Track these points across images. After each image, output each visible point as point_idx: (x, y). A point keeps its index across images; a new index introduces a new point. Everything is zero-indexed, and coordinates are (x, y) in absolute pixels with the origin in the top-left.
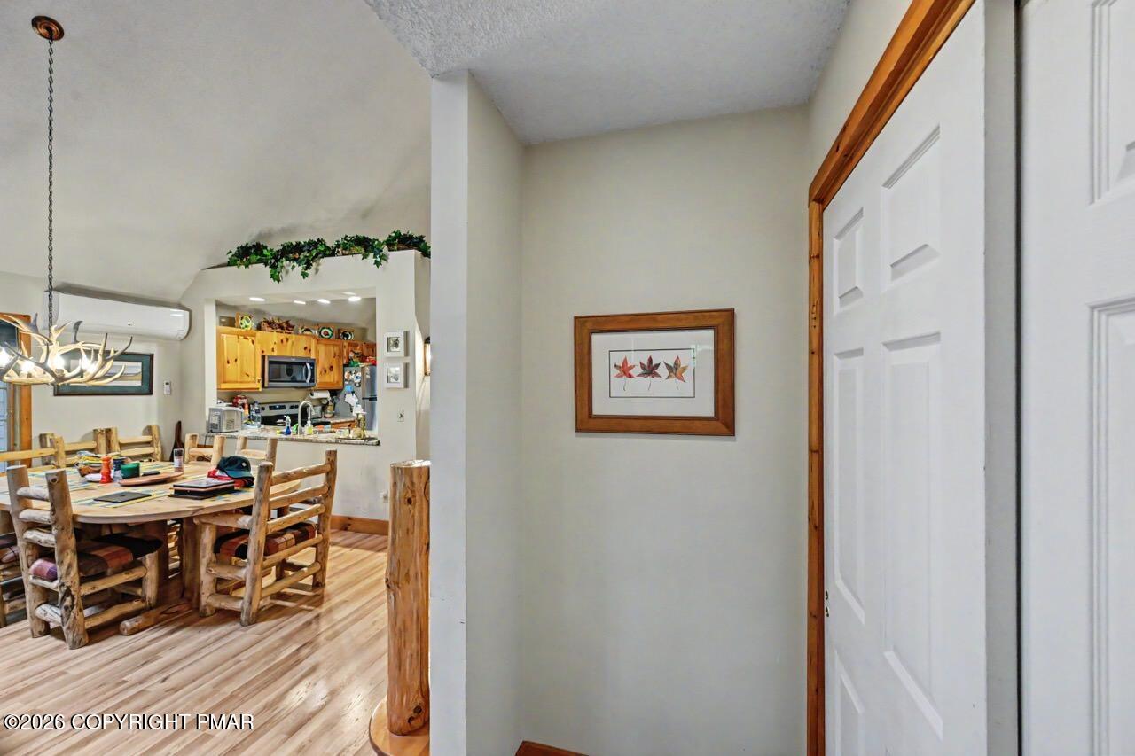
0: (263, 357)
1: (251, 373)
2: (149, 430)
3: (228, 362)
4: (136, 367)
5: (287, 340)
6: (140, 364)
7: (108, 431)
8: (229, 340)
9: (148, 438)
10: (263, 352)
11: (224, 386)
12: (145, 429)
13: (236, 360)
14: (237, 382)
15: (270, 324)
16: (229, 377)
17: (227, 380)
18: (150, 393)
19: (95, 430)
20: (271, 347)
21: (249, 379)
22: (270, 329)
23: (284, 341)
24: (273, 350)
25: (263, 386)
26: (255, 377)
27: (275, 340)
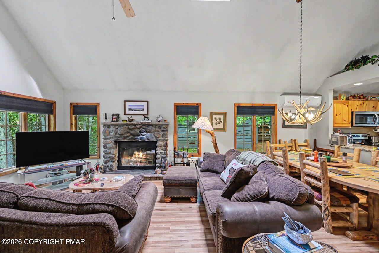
0: (352, 113)
1: (346, 119)
2: (306, 141)
3: (337, 115)
7: (295, 140)
8: (338, 105)
9: (306, 144)
10: (352, 110)
11: (336, 125)
12: (304, 141)
13: (340, 114)
14: (340, 124)
15: (354, 97)
16: (337, 122)
18: (306, 128)
19: (292, 140)
20: (356, 107)
22: (354, 99)
23: (362, 104)
24: (357, 109)
25: (352, 125)
26: (348, 122)
27: (357, 104)
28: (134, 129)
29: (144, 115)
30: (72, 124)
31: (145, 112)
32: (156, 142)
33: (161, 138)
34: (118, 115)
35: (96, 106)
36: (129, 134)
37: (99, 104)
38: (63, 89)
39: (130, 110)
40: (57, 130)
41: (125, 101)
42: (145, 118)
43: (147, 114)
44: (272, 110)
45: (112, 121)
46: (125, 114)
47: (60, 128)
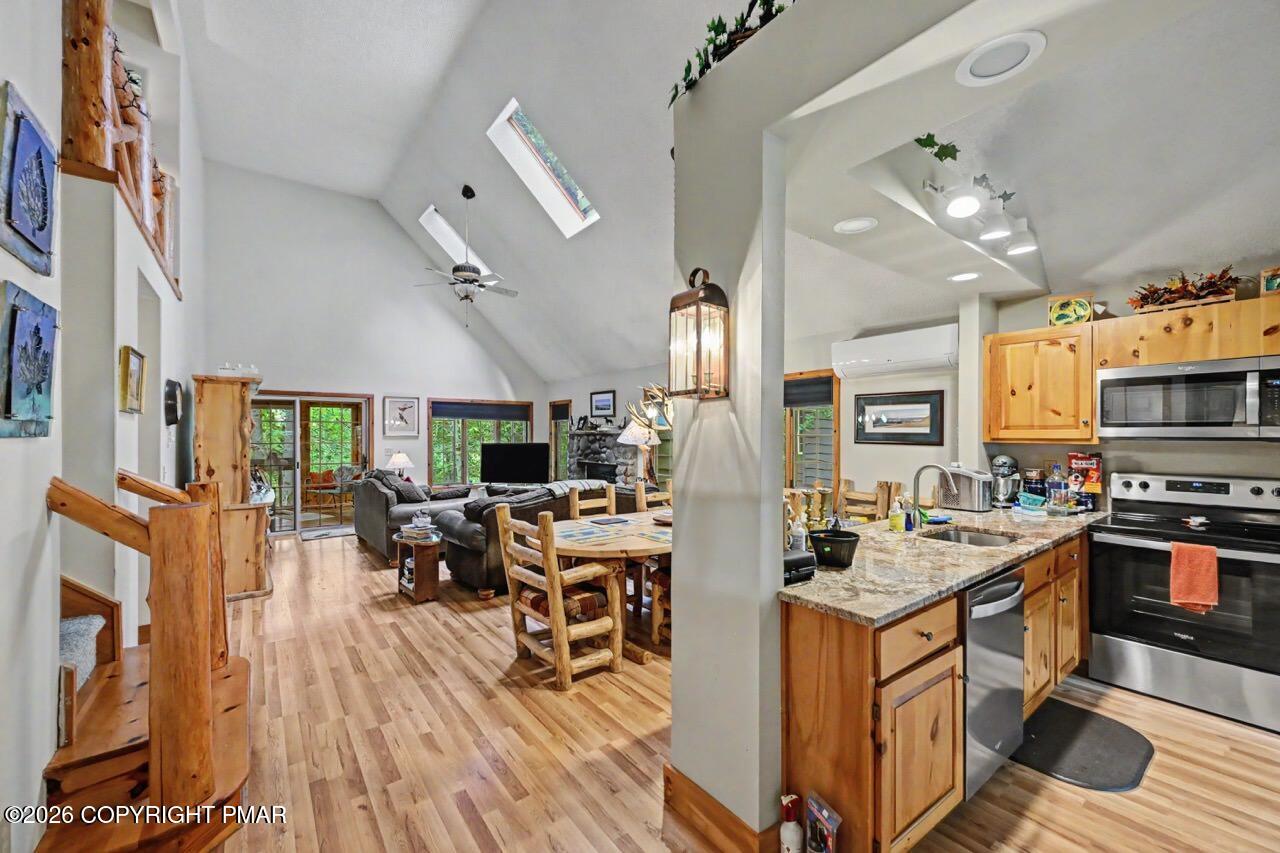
1: (1065, 405)
4: (924, 411)
5: (1188, 322)
6: (928, 406)
8: (1018, 352)
10: (1105, 362)
13: (1030, 388)
14: (1032, 427)
17: (1011, 424)
18: (941, 443)
19: (879, 482)
20: (1131, 349)
21: (1058, 420)
23: (1178, 326)
24: (1135, 353)
26: (1076, 416)
27: (1144, 332)
28: (593, 442)
29: (605, 417)
30: (551, 434)
31: (610, 412)
32: (616, 466)
33: (621, 460)
34: (585, 419)
35: (568, 405)
36: (589, 451)
37: (571, 401)
38: (545, 383)
39: (597, 408)
40: (535, 441)
41: (592, 394)
42: (608, 421)
43: (614, 415)
44: (823, 388)
45: (578, 429)
46: (592, 416)
47: (536, 440)
